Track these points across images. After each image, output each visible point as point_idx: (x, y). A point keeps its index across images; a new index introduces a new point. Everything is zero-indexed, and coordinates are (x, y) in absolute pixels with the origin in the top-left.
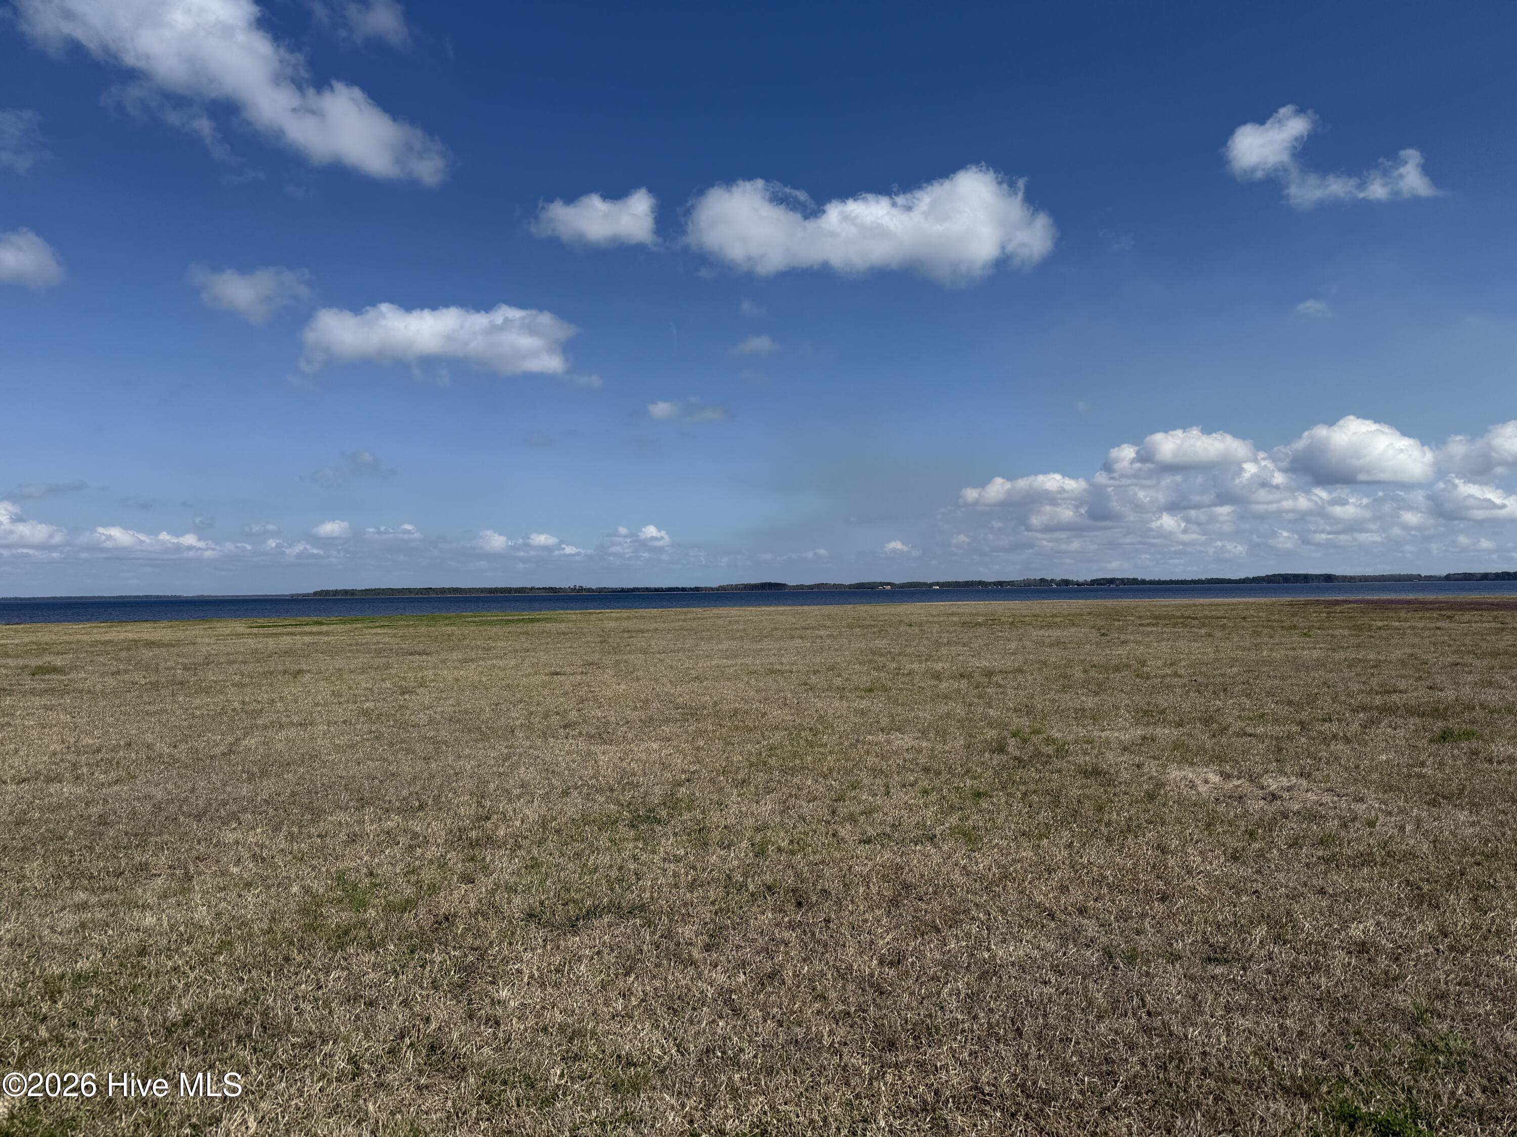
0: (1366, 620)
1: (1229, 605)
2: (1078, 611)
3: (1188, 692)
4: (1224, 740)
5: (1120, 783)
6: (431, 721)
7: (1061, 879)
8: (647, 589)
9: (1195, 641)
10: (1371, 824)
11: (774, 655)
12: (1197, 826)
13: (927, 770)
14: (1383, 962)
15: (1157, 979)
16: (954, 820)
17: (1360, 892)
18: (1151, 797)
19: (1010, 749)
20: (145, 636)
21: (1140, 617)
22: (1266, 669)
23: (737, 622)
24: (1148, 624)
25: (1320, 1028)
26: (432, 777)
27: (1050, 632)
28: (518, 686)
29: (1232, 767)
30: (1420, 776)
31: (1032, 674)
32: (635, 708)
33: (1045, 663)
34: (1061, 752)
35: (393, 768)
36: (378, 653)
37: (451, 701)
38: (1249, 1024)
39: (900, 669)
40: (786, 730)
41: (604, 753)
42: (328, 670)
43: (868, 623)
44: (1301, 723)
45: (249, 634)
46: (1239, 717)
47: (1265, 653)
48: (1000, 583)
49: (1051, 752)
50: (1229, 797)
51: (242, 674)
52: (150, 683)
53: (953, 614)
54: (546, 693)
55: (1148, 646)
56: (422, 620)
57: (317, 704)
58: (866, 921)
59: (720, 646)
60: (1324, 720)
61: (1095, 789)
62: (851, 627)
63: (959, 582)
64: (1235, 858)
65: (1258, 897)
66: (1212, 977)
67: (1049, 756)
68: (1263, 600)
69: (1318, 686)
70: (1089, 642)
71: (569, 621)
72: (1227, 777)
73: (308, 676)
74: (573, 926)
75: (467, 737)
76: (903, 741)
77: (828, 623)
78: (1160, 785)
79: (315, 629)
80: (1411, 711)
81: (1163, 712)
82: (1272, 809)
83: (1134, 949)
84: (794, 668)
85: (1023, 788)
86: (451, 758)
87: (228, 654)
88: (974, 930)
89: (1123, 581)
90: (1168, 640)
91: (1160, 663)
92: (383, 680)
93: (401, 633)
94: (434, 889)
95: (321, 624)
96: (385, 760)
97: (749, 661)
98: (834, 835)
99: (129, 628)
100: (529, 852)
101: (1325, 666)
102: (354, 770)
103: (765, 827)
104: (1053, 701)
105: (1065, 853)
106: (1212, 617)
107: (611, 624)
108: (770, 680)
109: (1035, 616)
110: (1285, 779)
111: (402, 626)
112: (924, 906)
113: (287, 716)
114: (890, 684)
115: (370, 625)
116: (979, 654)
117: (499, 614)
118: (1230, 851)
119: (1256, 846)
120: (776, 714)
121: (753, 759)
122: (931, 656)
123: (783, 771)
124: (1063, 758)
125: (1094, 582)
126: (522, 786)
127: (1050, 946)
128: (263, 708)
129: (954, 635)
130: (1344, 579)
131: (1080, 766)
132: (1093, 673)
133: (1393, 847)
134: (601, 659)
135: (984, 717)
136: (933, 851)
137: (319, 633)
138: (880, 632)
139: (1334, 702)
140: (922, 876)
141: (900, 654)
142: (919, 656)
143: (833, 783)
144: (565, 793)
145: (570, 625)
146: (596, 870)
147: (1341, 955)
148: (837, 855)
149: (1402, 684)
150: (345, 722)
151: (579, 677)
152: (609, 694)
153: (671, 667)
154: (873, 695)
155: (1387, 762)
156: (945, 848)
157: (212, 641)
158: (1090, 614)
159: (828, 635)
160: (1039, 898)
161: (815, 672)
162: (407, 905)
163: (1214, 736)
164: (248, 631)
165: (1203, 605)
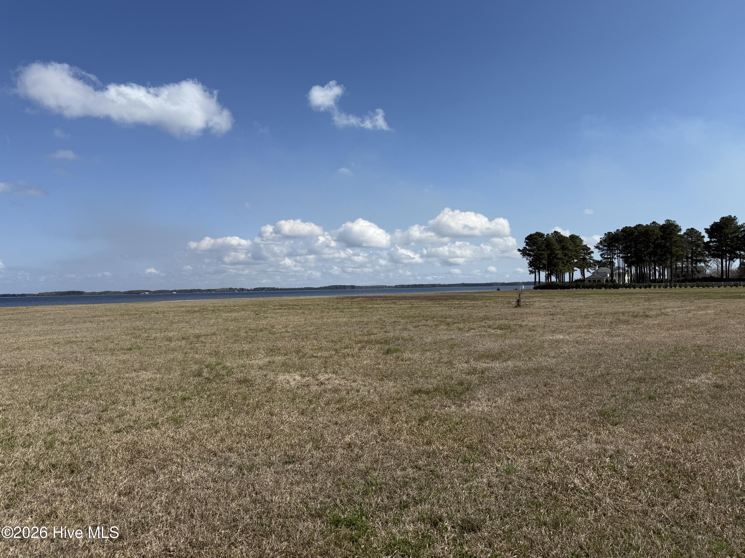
0: (365, 305)
1: (313, 299)
2: (246, 304)
3: (291, 339)
4: (304, 360)
5: (256, 385)
7: (221, 436)
9: (297, 316)
10: (358, 391)
11: (72, 332)
12: (288, 401)
13: (158, 389)
14: (356, 450)
15: (261, 476)
16: (170, 413)
17: (351, 421)
18: (269, 389)
19: (204, 374)
21: (274, 306)
22: (325, 327)
23: (50, 314)
24: (278, 309)
25: (329, 485)
27: (232, 314)
29: (306, 372)
30: (378, 369)
31: (220, 335)
33: (227, 330)
34: (230, 372)
38: (300, 489)
39: (149, 337)
40: (75, 375)
43: (133, 313)
44: (336, 350)
46: (311, 349)
47: (325, 320)
48: (209, 290)
49: (225, 373)
50: (303, 386)
53: (182, 307)
55: (276, 319)
58: (113, 474)
60: (345, 348)
61: (244, 389)
62: (122, 315)
63: (187, 290)
64: (302, 414)
65: (310, 430)
66: (287, 471)
67: (223, 376)
68: (327, 297)
69: (344, 334)
70: (250, 318)
72: (303, 376)
76: (145, 375)
77: (109, 313)
78: (274, 383)
80: (378, 342)
81: (279, 349)
82: (319, 389)
83: (253, 464)
85: (208, 393)
88: (174, 467)
89: (268, 289)
90: (285, 316)
91: (280, 327)
98: (99, 431)
101: (348, 325)
103: (55, 431)
104: (229, 348)
105: (225, 422)
106: (305, 305)
108: (68, 347)
109: (225, 306)
110: (327, 375)
112: (148, 461)
114: (142, 345)
116: (194, 327)
118: (301, 410)
119: (312, 406)
120: (69, 366)
121: (51, 393)
122: (167, 329)
123: (70, 399)
124: (230, 375)
125: (255, 289)
127: (212, 469)
129: (182, 317)
130: (359, 287)
131: (238, 379)
132: (250, 333)
133: (365, 400)
135: (193, 358)
136: (156, 431)
138: (139, 317)
139: (350, 340)
140: (148, 445)
141: (150, 329)
142: (161, 329)
143: (101, 402)
147: (341, 451)
148: (99, 441)
149: (375, 331)
154: (131, 352)
155: (366, 364)
156: (163, 429)
158: (252, 304)
159: (108, 320)
160: (210, 446)
161: (97, 341)
163: (300, 358)
165: (302, 299)
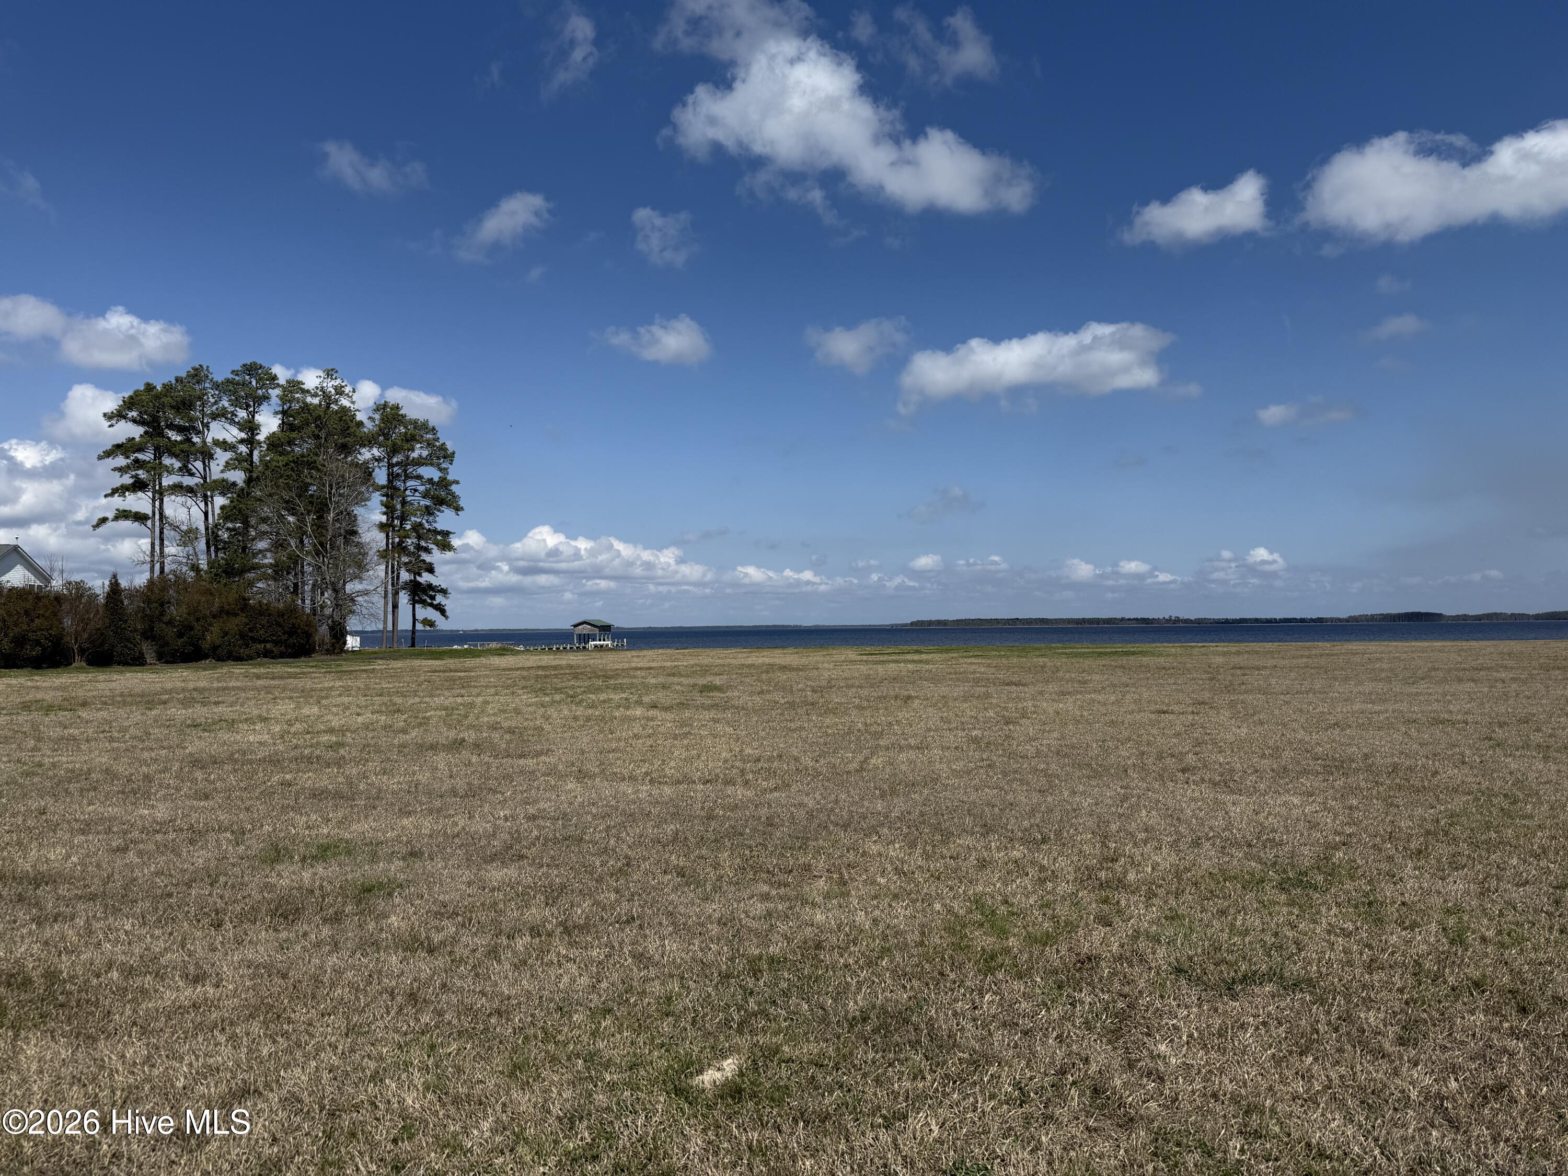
6: (1038, 752)
8: (1257, 620)
20: (777, 661)
26: (1050, 810)
28: (1123, 722)
32: (1263, 756)
35: (1010, 797)
36: (977, 681)
37: (1055, 735)
41: (1234, 804)
42: (933, 696)
45: (861, 661)
51: (861, 698)
52: (788, 702)
54: (1155, 731)
56: (1012, 651)
57: (929, 730)
59: (1360, 688)
71: (1168, 655)
73: (917, 702)
74: (1230, 989)
75: (1078, 773)
79: (916, 657)
84: (1470, 718)
86: (1066, 794)
87: (846, 679)
92: (986, 709)
93: (994, 662)
94: (1071, 927)
95: (921, 652)
96: (1001, 789)
97: (1404, 706)
99: (765, 654)
100: (1166, 902)
102: (973, 796)
107: (1219, 660)
111: (994, 656)
113: (906, 739)
115: (965, 654)
117: (1090, 646)
126: (1146, 830)
128: (883, 730)
134: (1213, 698)
137: (921, 661)
144: (1196, 843)
145: (1170, 659)
146: (1246, 932)
150: (956, 748)
151: (1190, 717)
152: (1230, 737)
153: (1301, 711)
157: (831, 666)
162: (1047, 940)
164: (859, 658)
